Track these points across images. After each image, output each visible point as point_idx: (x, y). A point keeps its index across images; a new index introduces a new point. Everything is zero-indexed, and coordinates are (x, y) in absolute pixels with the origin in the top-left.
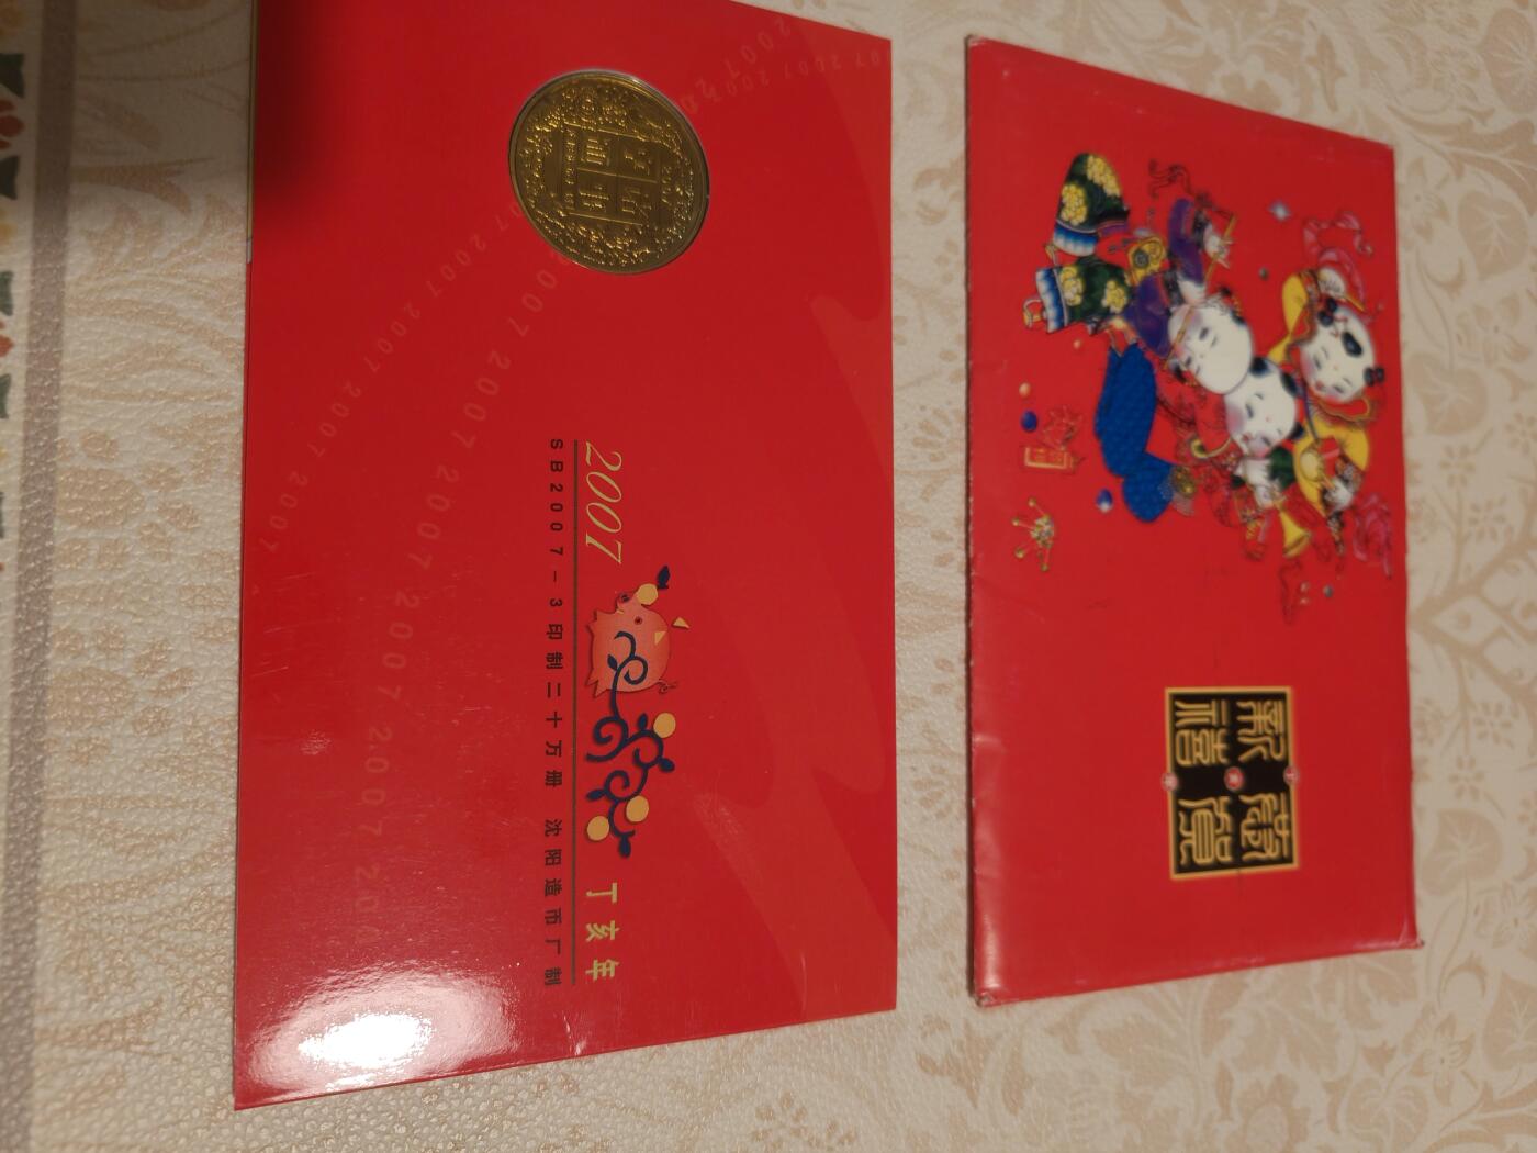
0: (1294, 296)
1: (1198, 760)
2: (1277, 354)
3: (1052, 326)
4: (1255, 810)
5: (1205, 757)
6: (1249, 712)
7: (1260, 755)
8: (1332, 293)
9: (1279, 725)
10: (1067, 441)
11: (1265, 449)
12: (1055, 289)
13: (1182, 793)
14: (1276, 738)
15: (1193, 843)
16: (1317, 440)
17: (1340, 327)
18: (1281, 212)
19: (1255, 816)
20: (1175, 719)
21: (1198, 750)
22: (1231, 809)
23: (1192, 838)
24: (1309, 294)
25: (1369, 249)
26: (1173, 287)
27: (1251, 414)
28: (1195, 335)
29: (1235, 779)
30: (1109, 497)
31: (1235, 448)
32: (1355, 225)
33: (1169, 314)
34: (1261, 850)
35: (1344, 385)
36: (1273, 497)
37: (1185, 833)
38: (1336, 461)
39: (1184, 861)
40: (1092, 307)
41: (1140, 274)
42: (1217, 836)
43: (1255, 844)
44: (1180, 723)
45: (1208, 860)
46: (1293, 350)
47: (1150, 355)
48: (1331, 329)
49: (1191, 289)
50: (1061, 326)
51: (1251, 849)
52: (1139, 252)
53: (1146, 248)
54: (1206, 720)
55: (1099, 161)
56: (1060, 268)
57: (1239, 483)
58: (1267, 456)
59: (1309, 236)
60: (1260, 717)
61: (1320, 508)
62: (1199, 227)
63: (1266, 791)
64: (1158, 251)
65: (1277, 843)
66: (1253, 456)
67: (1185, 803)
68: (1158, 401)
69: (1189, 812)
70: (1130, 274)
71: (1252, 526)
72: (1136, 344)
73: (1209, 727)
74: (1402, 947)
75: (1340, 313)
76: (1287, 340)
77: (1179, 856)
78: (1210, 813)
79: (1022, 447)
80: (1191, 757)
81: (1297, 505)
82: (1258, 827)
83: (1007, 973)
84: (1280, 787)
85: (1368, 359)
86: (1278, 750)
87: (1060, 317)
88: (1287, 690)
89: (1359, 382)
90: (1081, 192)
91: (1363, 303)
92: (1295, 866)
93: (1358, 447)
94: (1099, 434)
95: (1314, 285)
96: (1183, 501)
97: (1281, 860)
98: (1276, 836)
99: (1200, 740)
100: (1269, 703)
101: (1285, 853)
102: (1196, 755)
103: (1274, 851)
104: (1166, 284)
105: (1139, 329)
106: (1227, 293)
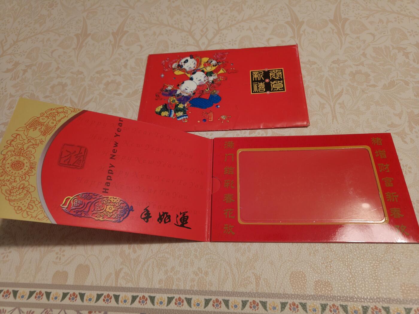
0: (178, 73)
2: (189, 75)
3: (187, 117)
5: (263, 86)
6: (255, 78)
7: (262, 76)
8: (177, 66)
9: (257, 73)
10: (207, 114)
11: (206, 77)
12: (181, 117)
13: (271, 91)
14: (259, 73)
15: (279, 88)
16: (204, 67)
17: (183, 64)
18: (163, 76)
19: (274, 76)
20: (257, 92)
21: (262, 88)
22: (273, 81)
23: (278, 88)
24: (177, 70)
25: (168, 59)
26: (178, 95)
27: (200, 80)
28: (187, 91)
29: (267, 81)
30: (217, 106)
31: (206, 83)
32: (164, 61)
33: (183, 96)
34: (280, 75)
35: (194, 63)
36: (215, 75)
37: (277, 89)
38: (208, 64)
39: (283, 89)
40: (183, 110)
41: (176, 101)
42: (278, 83)
43: (279, 76)
44: (258, 91)
45: (282, 85)
46: (188, 73)
47: (191, 99)
48: (183, 65)
49: (178, 92)
50: (187, 115)
51: (280, 77)
52: (172, 101)
53: (171, 100)
55: (156, 109)
56: (177, 116)
57: (213, 82)
58: (208, 77)
59: (167, 70)
60: (256, 76)
61: (217, 66)
62: (167, 91)
63: (269, 75)
64: (172, 98)
66: (208, 79)
68: (199, 97)
69: (273, 89)
70: (176, 103)
71: (221, 79)
72: (189, 102)
73: (258, 86)
74: (298, 48)
75: (181, 64)
76: (186, 73)
77: (282, 90)
78: (273, 85)
79: (209, 121)
80: (264, 89)
81: (216, 71)
82: (276, 76)
83: (303, 120)
84: (269, 72)
85: (188, 58)
86: (262, 73)
87: (185, 115)
88: (250, 71)
89: (193, 60)
90: (162, 112)
91: (178, 60)
92: (283, 69)
93: (205, 60)
94: (206, 108)
96: (217, 92)
97: (282, 71)
98: (277, 72)
99: (260, 87)
100: (253, 75)
101: (281, 70)
102: (263, 88)
103: (280, 73)
104: (178, 96)
105: (187, 101)
106: (178, 85)
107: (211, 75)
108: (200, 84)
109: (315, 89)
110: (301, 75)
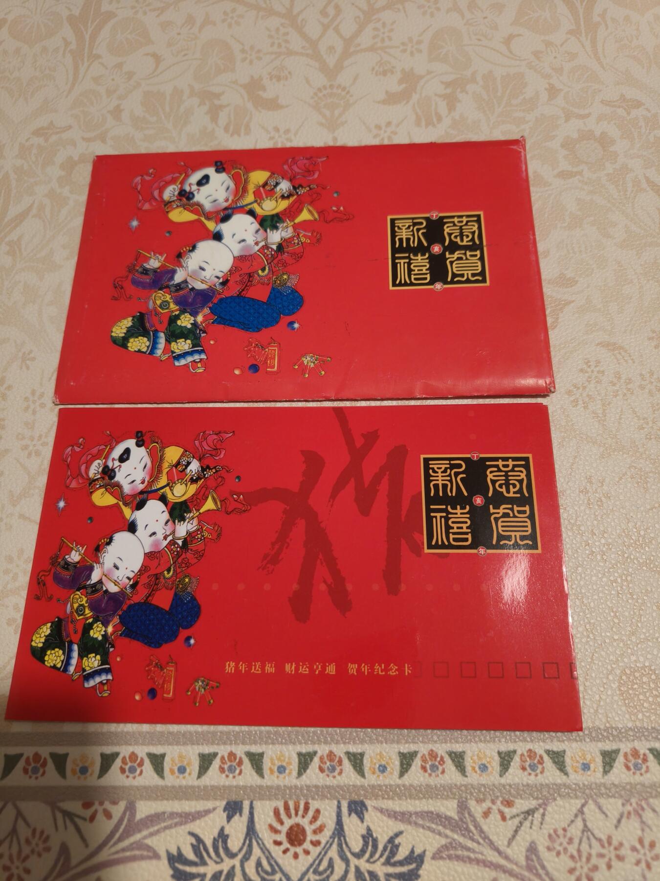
0: (180, 216)
1: (427, 270)
2: (211, 225)
3: (203, 356)
4: (453, 236)
5: (425, 266)
6: (401, 240)
7: (423, 233)
8: (176, 193)
9: (409, 223)
10: (263, 348)
11: (262, 231)
12: (184, 355)
13: (445, 282)
14: (415, 224)
15: (470, 273)
16: (256, 201)
17: (194, 187)
18: (135, 223)
19: (456, 237)
20: (406, 284)
21: (422, 270)
22: (452, 253)
23: (468, 274)
24: (178, 206)
25: (151, 171)
26: (179, 287)
27: (244, 240)
28: (204, 273)
29: (436, 249)
30: (292, 323)
31: (261, 250)
32: (138, 179)
33: (193, 289)
34: (473, 233)
35: (225, 186)
36: (287, 227)
37: (466, 277)
38: (266, 191)
39: (480, 278)
40: (191, 334)
41: (173, 306)
42: (467, 259)
43: (471, 237)
44: (408, 282)
45: (479, 264)
46: (208, 216)
47: (215, 300)
48: (195, 193)
49: (179, 277)
50: (203, 351)
51: (473, 240)
52: (160, 306)
53: (158, 302)
54: (406, 265)
55: (114, 330)
56: (173, 352)
57: (280, 247)
58: (266, 231)
59: (147, 206)
60: (404, 234)
61: (292, 199)
62: (146, 271)
63: (443, 230)
64: (160, 295)
65: (470, 224)
66: (266, 239)
67: (449, 279)
68: (239, 296)
69: (454, 275)
70: (173, 312)
71: (303, 240)
72: (210, 308)
74: (525, 150)
75: (187, 189)
76: (203, 219)
77: (477, 281)
78: (456, 263)
79: (267, 372)
80: (426, 274)
81: (291, 213)
82: (461, 235)
83: (539, 376)
84: (441, 222)
85: (210, 171)
86: (421, 223)
87: (199, 352)
88: (389, 218)
89: (223, 176)
90: (131, 340)
91: (181, 174)
92: (481, 213)
93: (258, 177)
94: (259, 330)
95: (173, 203)
96: (292, 281)
97: (478, 221)
98: (466, 224)
99: (416, 269)
100: (396, 228)
101: (475, 219)
102: (424, 271)
103: (474, 226)
104: (177, 291)
105: (203, 307)
106: (180, 256)
107: (275, 227)
108: (242, 254)
110: (534, 234)
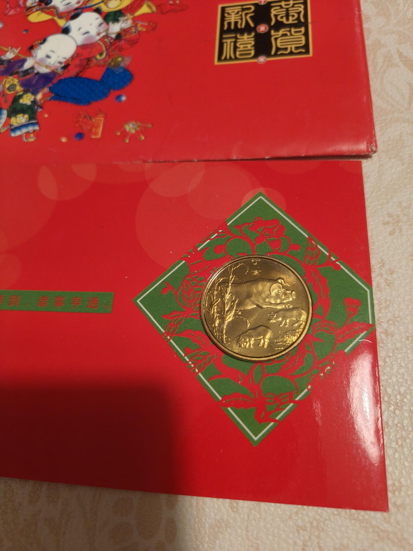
1: (252, 46)
2: (62, 23)
3: (37, 128)
4: (279, 18)
5: (251, 43)
6: (229, 24)
7: (251, 17)
9: (238, 9)
10: (91, 118)
11: (104, 25)
12: (20, 127)
13: (268, 54)
14: (243, 10)
15: (293, 46)
19: (282, 17)
20: (231, 59)
21: (247, 47)
22: (277, 30)
23: (291, 47)
24: (37, 10)
26: (26, 72)
27: (87, 33)
28: (49, 61)
29: (262, 28)
30: (119, 97)
31: (102, 39)
33: (38, 73)
34: (299, 13)
36: (127, 20)
37: (289, 51)
39: (303, 51)
40: (30, 109)
41: (19, 88)
42: (291, 35)
43: (296, 16)
44: (233, 57)
45: (303, 38)
46: (61, 16)
47: (55, 81)
50: (37, 123)
51: (298, 18)
52: (9, 89)
53: (7, 86)
54: (232, 44)
56: (11, 125)
57: (119, 36)
58: (108, 24)
60: (232, 18)
62: (2, 62)
63: (270, 12)
64: (9, 80)
65: (296, 6)
66: (107, 30)
67: (273, 52)
68: (77, 76)
69: (278, 49)
70: (18, 92)
71: (140, 29)
72: (50, 88)
73: (235, 43)
76: (56, 18)
77: (300, 53)
78: (279, 39)
79: (91, 139)
80: (250, 50)
81: (132, 8)
82: (287, 16)
83: (358, 138)
86: (250, 9)
87: (33, 124)
88: (220, 6)
94: (89, 103)
95: (33, 8)
96: (124, 61)
97: (305, 3)
98: (293, 6)
99: (242, 47)
100: (226, 15)
101: (301, 1)
102: (249, 48)
103: (300, 7)
104: (24, 75)
105: (43, 87)
106: (32, 48)
107: (116, 20)
108: (85, 43)
109: (398, 50)
110: (359, 10)
